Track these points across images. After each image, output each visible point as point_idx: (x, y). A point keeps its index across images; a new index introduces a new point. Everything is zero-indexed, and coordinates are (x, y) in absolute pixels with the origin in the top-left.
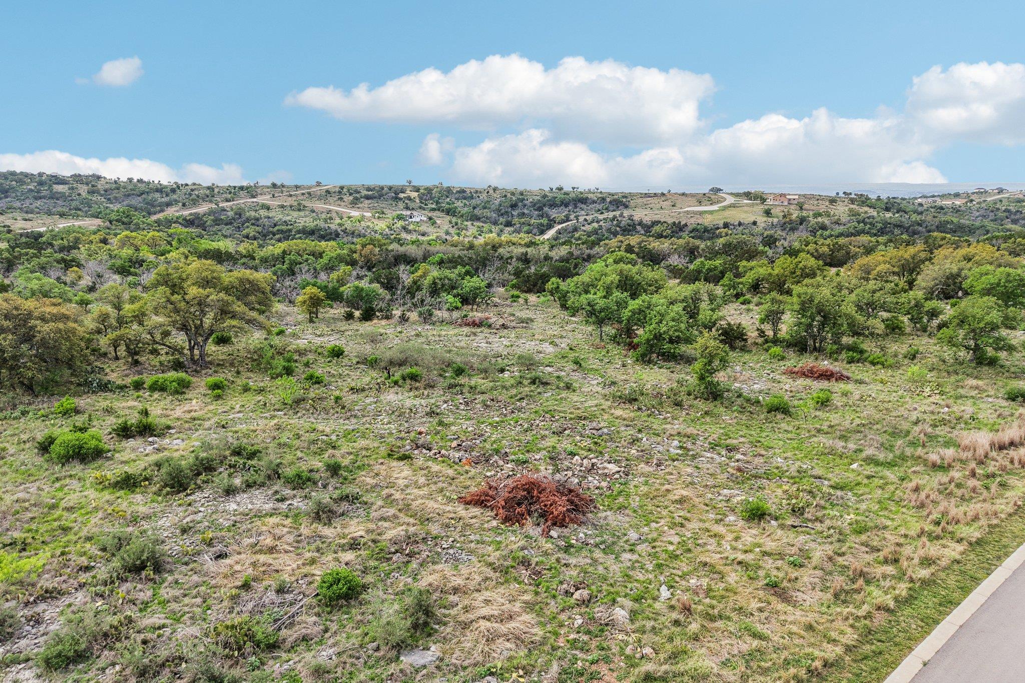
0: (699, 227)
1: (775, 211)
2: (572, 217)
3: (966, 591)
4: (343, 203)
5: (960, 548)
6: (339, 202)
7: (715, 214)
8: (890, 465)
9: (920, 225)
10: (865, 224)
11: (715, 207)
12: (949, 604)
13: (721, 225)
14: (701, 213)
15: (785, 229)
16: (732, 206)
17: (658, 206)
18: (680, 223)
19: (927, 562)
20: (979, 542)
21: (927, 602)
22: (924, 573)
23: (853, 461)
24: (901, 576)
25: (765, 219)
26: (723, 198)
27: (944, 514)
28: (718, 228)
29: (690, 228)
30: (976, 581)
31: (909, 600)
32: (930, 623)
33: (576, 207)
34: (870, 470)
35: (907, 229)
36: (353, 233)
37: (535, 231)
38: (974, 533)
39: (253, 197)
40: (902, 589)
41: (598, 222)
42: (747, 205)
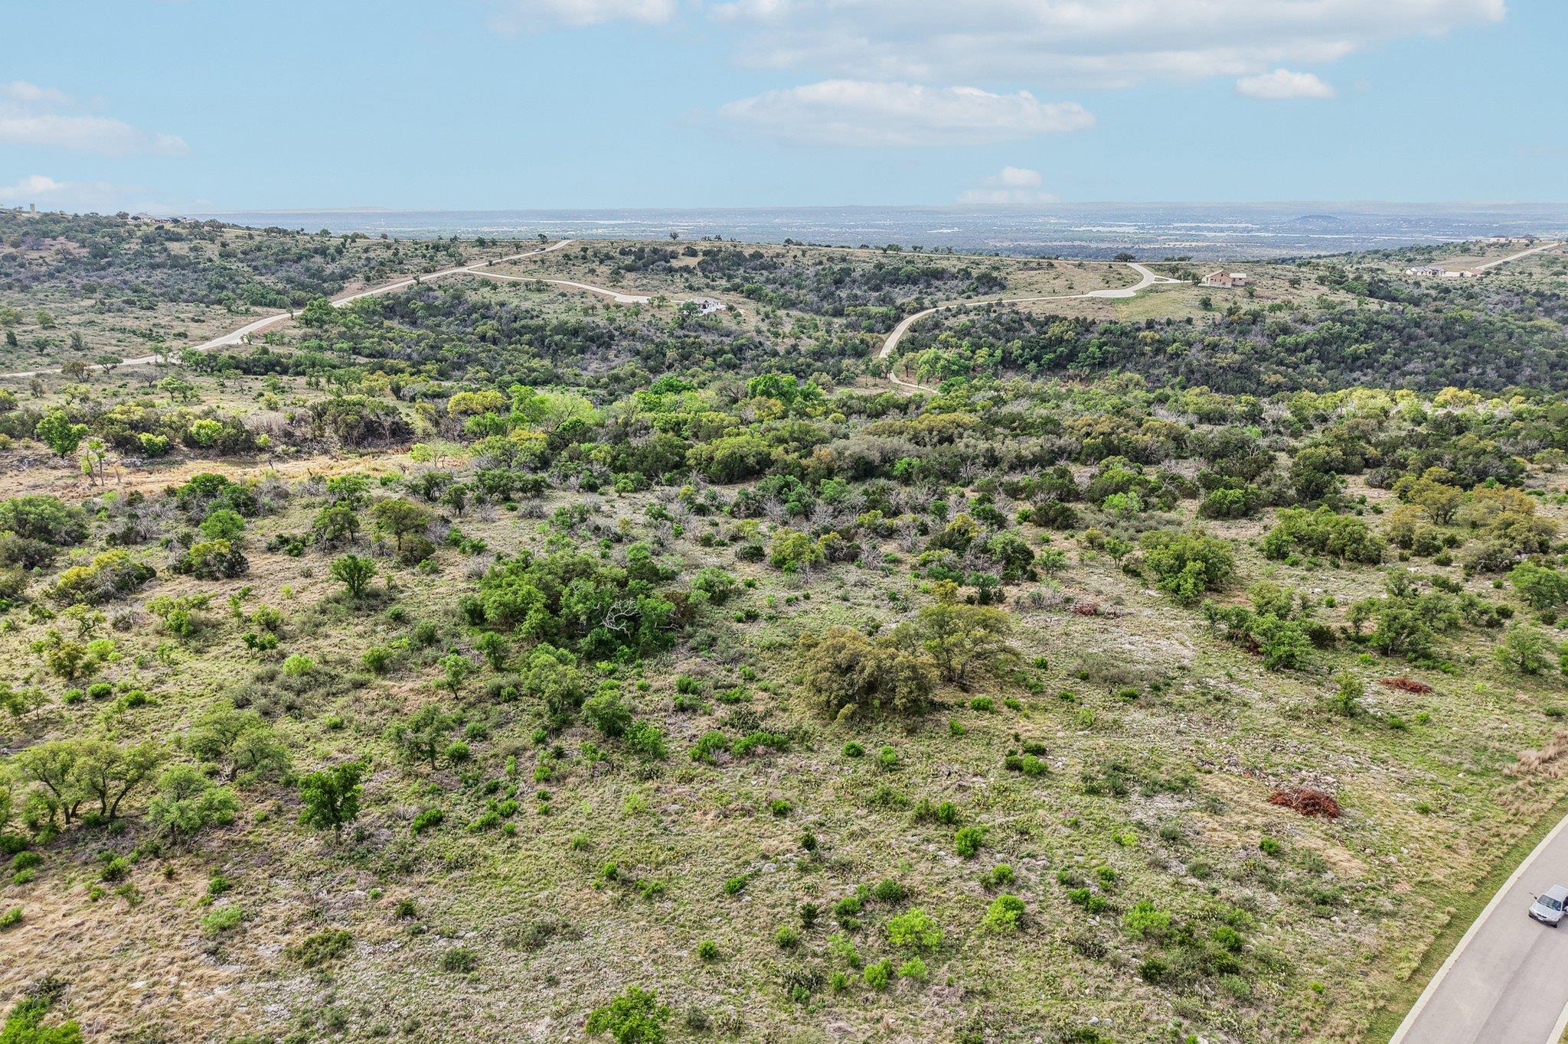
0: (1113, 327)
1: (1217, 299)
2: (927, 302)
3: (1531, 850)
4: (596, 279)
5: (1527, 828)
6: (590, 277)
7: (1132, 304)
8: (1481, 775)
9: (1418, 325)
10: (1343, 323)
11: (1129, 292)
12: (1525, 855)
13: (1143, 325)
14: (1112, 302)
15: (1232, 332)
16: (1153, 290)
17: (1048, 288)
18: (1085, 319)
19: (1513, 836)
20: (1536, 825)
21: (1515, 855)
22: (1512, 841)
23: (1459, 772)
24: (1503, 843)
25: (1202, 313)
26: (1138, 274)
27: (1518, 809)
28: (1139, 329)
29: (1102, 327)
30: (1535, 845)
31: (1507, 854)
32: (1518, 863)
33: (929, 286)
34: (1470, 779)
35: (1400, 332)
36: (633, 334)
37: (879, 326)
38: (1532, 821)
39: (461, 264)
40: (1505, 849)
41: (967, 313)
42: (1174, 287)
